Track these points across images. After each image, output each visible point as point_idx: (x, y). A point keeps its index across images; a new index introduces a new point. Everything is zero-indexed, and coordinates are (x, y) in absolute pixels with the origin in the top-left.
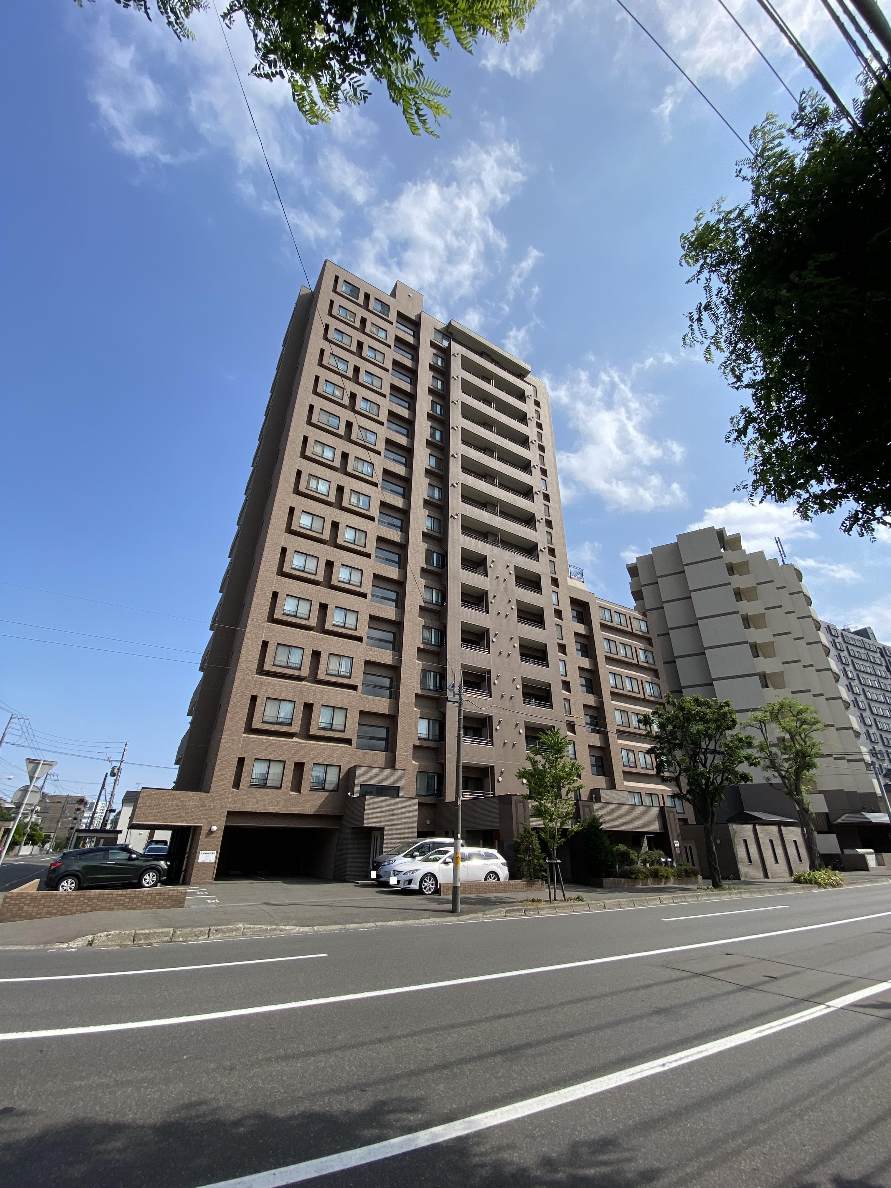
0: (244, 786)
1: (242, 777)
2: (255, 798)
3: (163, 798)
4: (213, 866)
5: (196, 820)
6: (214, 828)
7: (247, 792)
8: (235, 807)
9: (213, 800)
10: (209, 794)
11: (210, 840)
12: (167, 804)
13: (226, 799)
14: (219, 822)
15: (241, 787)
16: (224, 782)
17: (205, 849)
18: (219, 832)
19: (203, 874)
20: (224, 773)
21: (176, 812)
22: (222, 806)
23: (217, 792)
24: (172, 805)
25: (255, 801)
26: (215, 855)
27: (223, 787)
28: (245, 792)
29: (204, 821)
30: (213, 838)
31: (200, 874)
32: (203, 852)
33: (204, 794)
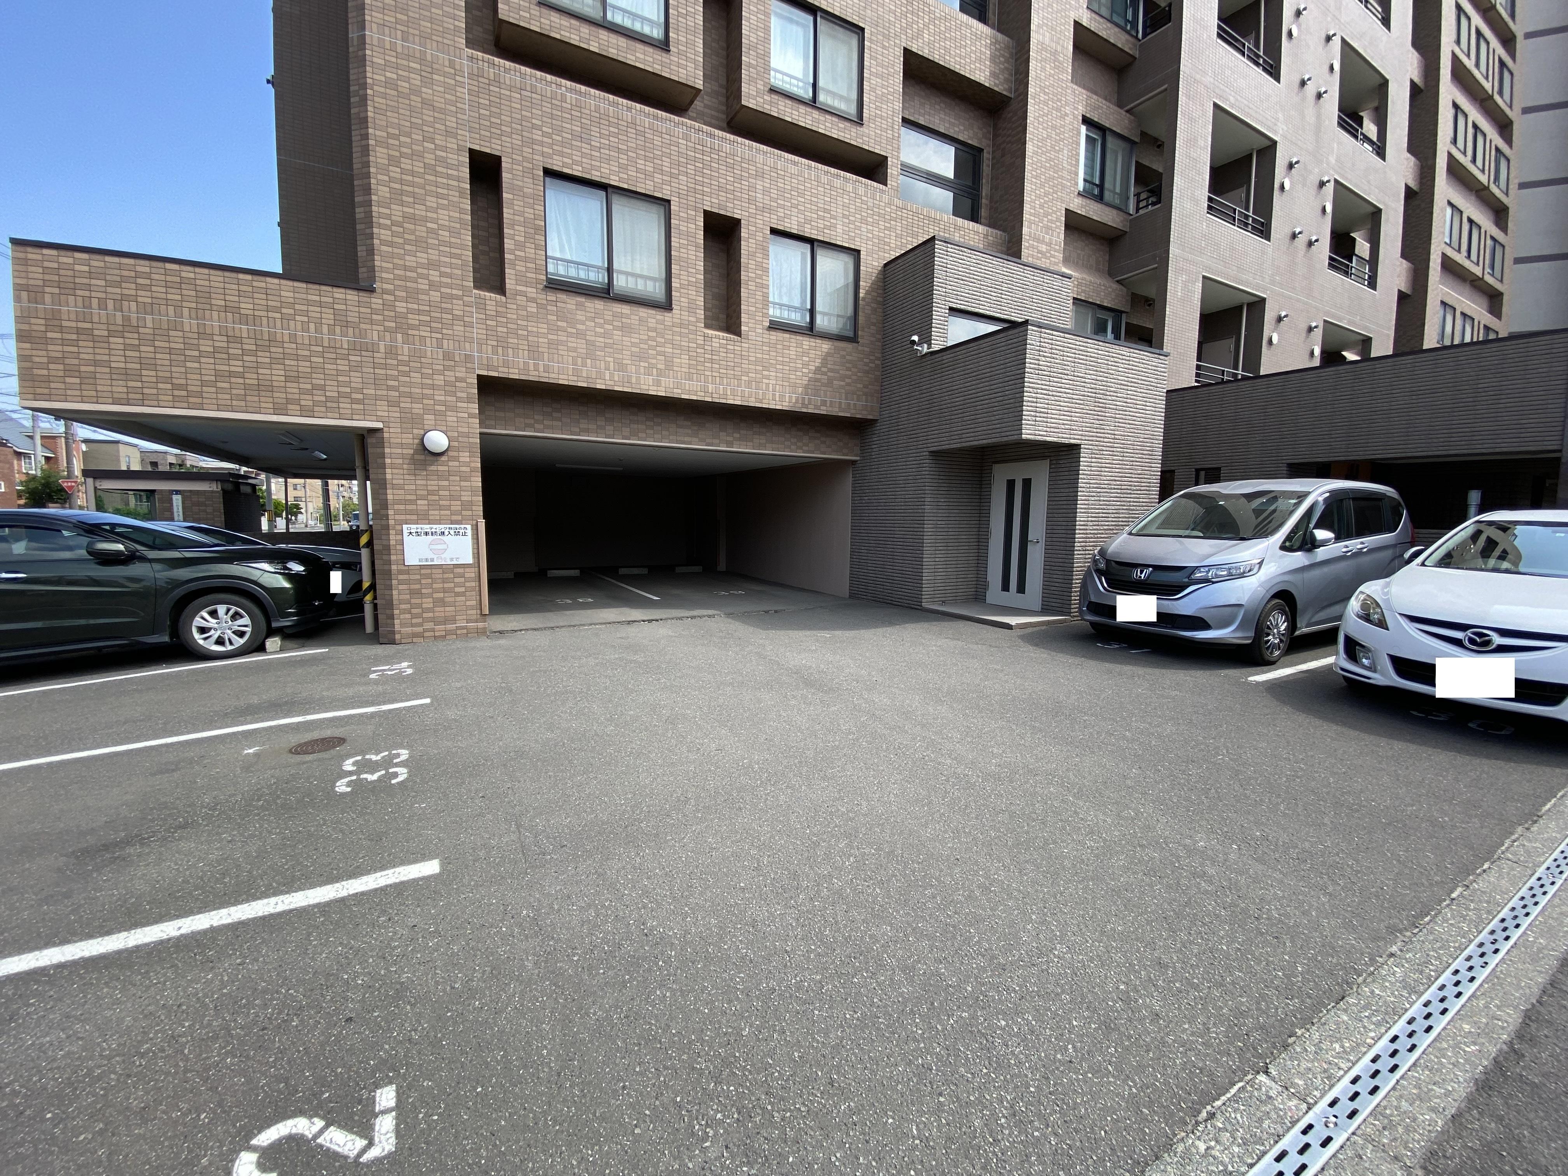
0: (521, 279)
1: (508, 244)
2: (580, 335)
3: (145, 298)
4: (471, 574)
5: (345, 405)
6: (437, 440)
7: (539, 306)
8: (506, 364)
9: (402, 326)
10: (376, 301)
11: (433, 484)
12: (176, 326)
13: (459, 328)
14: (451, 418)
15: (510, 283)
16: (433, 254)
17: (423, 517)
18: (465, 457)
19: (442, 602)
20: (420, 210)
21: (236, 366)
22: (448, 356)
23: (413, 295)
24: (202, 334)
25: (581, 346)
26: (468, 540)
27: (434, 275)
28: (532, 308)
29: (382, 409)
30: (440, 476)
31: (428, 603)
32: (414, 528)
33: (352, 296)
